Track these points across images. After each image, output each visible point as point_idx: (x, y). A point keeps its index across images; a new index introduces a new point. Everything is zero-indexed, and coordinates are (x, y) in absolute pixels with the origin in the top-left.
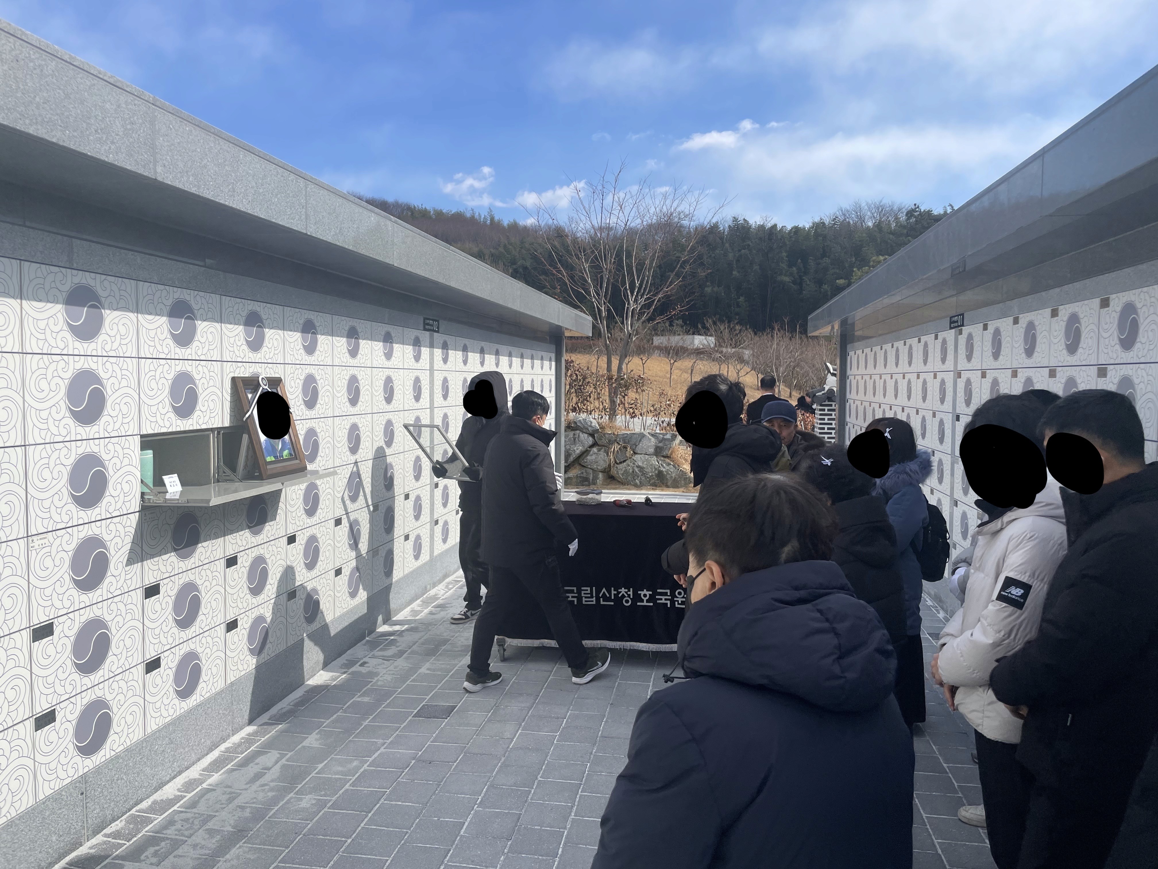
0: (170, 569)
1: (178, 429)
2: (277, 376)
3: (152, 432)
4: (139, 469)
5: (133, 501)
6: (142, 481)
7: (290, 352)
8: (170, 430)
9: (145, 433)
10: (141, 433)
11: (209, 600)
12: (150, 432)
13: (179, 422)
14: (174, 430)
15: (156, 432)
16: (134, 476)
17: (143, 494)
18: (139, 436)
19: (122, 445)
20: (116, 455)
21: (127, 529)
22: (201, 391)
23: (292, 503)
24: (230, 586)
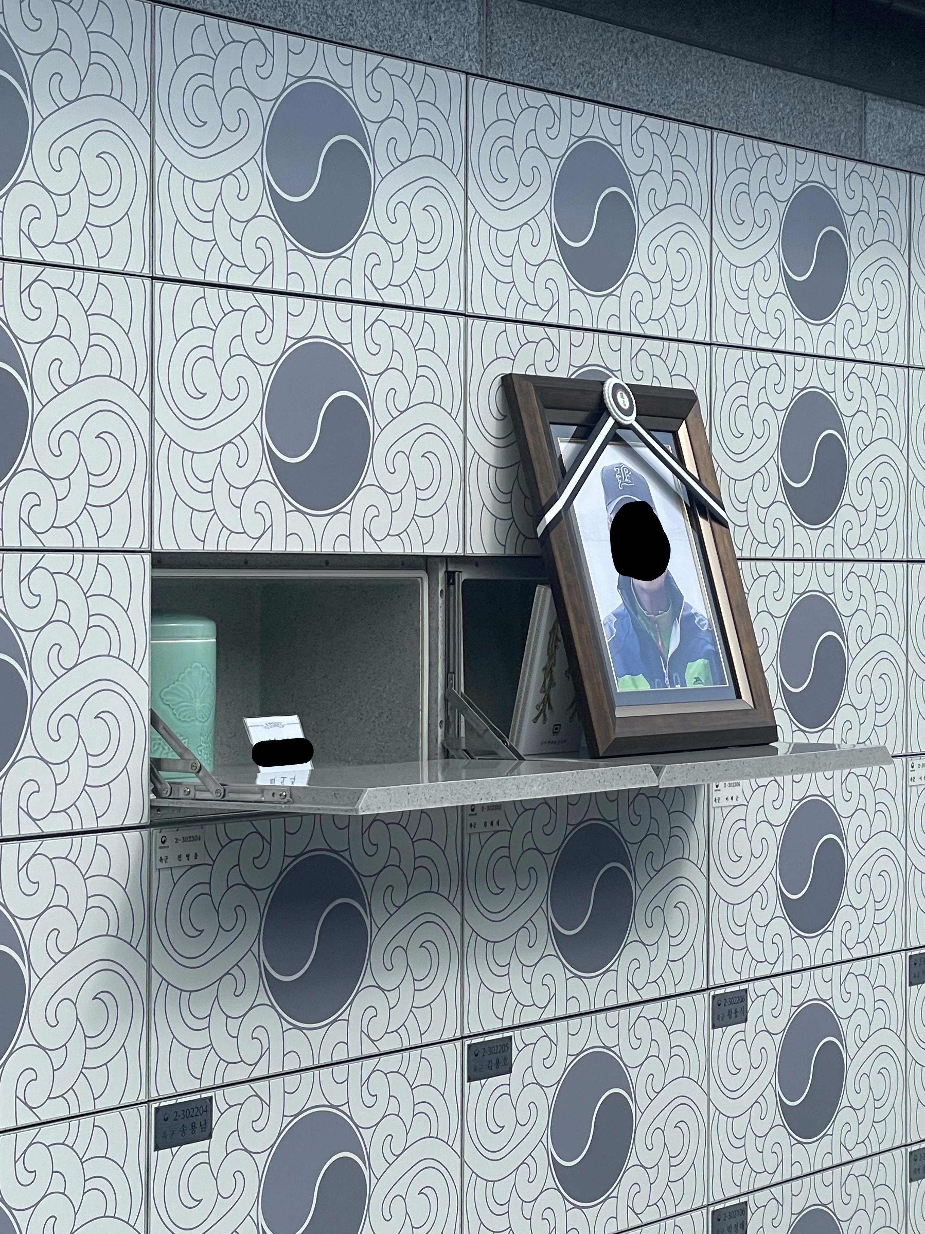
0: (251, 1052)
1: (294, 547)
2: (680, 384)
3: (197, 547)
4: (145, 671)
5: (119, 787)
6: (154, 721)
7: (733, 300)
8: (263, 547)
9: (170, 546)
10: (157, 548)
11: (400, 1189)
12: (190, 545)
13: (297, 521)
14: (278, 548)
15: (210, 547)
16: (125, 696)
17: (156, 765)
18: (147, 558)
19: (85, 582)
20: (61, 613)
21: (95, 886)
22: (382, 417)
23: (735, 870)
24: (483, 1151)
